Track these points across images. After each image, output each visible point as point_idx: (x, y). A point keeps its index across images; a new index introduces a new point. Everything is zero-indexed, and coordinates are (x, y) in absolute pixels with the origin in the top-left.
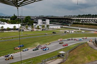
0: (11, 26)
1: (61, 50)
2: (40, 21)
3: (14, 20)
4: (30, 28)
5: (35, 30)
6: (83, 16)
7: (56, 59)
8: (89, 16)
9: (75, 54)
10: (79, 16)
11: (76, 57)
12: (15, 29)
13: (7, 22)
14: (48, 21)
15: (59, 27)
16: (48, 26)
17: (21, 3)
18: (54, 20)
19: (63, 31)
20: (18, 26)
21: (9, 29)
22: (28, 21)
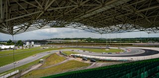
0: (8, 47)
1: (41, 59)
2: (28, 43)
3: (10, 43)
4: (21, 48)
5: (24, 48)
6: (53, 39)
7: (38, 64)
8: (56, 39)
9: (49, 60)
10: (51, 39)
11: (50, 62)
12: (10, 48)
13: (4, 44)
14: (33, 43)
15: (40, 46)
16: (33, 45)
17: (15, 33)
18: (36, 42)
19: (42, 48)
20: (12, 47)
21: (5, 49)
22: (20, 43)
